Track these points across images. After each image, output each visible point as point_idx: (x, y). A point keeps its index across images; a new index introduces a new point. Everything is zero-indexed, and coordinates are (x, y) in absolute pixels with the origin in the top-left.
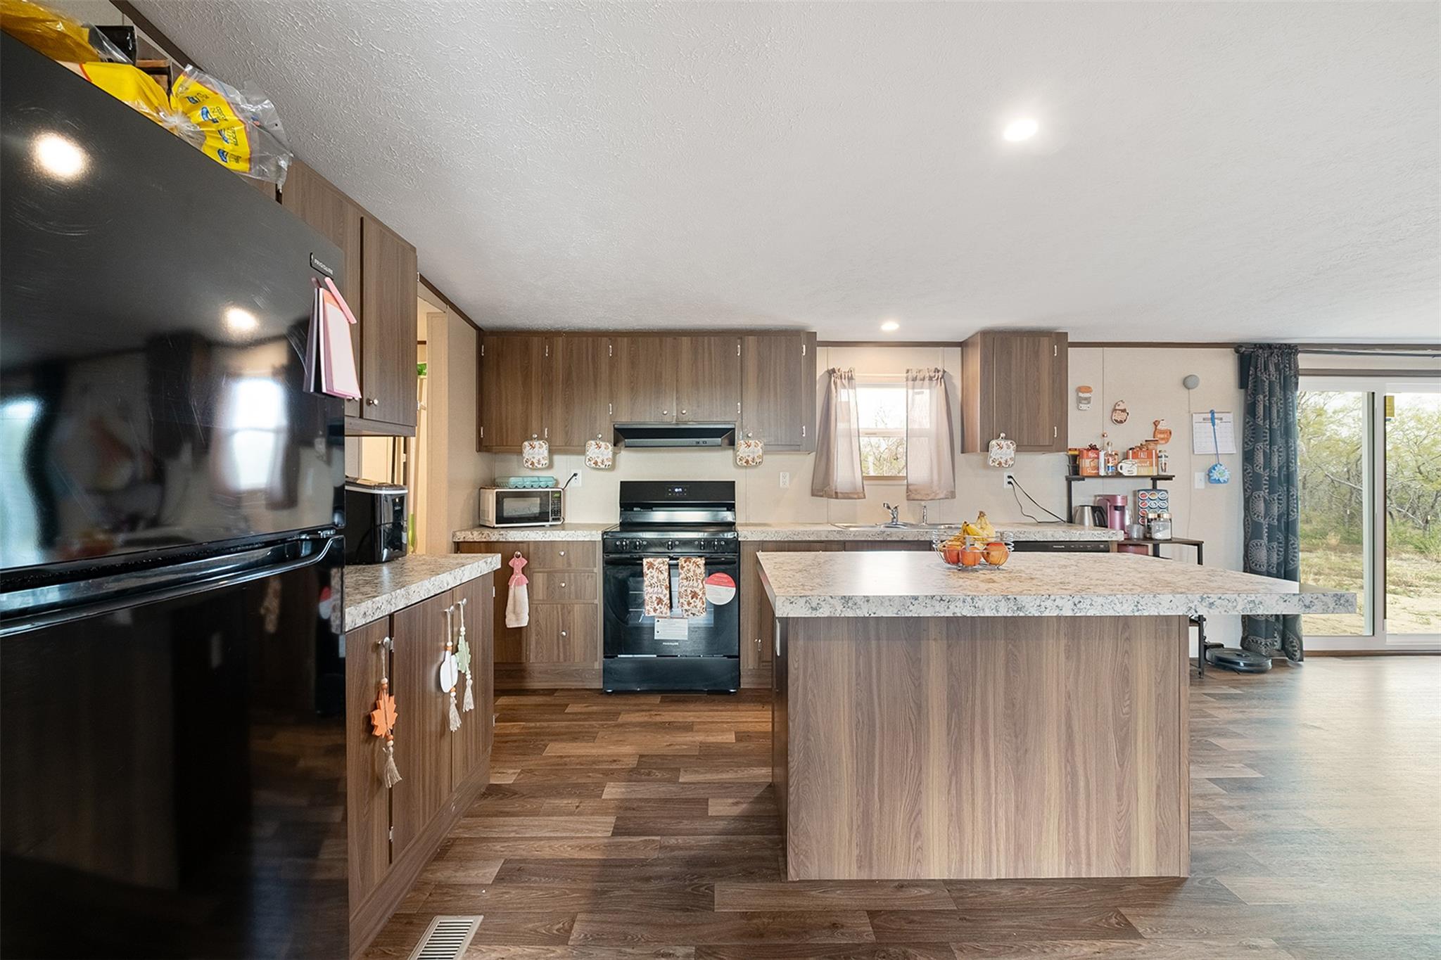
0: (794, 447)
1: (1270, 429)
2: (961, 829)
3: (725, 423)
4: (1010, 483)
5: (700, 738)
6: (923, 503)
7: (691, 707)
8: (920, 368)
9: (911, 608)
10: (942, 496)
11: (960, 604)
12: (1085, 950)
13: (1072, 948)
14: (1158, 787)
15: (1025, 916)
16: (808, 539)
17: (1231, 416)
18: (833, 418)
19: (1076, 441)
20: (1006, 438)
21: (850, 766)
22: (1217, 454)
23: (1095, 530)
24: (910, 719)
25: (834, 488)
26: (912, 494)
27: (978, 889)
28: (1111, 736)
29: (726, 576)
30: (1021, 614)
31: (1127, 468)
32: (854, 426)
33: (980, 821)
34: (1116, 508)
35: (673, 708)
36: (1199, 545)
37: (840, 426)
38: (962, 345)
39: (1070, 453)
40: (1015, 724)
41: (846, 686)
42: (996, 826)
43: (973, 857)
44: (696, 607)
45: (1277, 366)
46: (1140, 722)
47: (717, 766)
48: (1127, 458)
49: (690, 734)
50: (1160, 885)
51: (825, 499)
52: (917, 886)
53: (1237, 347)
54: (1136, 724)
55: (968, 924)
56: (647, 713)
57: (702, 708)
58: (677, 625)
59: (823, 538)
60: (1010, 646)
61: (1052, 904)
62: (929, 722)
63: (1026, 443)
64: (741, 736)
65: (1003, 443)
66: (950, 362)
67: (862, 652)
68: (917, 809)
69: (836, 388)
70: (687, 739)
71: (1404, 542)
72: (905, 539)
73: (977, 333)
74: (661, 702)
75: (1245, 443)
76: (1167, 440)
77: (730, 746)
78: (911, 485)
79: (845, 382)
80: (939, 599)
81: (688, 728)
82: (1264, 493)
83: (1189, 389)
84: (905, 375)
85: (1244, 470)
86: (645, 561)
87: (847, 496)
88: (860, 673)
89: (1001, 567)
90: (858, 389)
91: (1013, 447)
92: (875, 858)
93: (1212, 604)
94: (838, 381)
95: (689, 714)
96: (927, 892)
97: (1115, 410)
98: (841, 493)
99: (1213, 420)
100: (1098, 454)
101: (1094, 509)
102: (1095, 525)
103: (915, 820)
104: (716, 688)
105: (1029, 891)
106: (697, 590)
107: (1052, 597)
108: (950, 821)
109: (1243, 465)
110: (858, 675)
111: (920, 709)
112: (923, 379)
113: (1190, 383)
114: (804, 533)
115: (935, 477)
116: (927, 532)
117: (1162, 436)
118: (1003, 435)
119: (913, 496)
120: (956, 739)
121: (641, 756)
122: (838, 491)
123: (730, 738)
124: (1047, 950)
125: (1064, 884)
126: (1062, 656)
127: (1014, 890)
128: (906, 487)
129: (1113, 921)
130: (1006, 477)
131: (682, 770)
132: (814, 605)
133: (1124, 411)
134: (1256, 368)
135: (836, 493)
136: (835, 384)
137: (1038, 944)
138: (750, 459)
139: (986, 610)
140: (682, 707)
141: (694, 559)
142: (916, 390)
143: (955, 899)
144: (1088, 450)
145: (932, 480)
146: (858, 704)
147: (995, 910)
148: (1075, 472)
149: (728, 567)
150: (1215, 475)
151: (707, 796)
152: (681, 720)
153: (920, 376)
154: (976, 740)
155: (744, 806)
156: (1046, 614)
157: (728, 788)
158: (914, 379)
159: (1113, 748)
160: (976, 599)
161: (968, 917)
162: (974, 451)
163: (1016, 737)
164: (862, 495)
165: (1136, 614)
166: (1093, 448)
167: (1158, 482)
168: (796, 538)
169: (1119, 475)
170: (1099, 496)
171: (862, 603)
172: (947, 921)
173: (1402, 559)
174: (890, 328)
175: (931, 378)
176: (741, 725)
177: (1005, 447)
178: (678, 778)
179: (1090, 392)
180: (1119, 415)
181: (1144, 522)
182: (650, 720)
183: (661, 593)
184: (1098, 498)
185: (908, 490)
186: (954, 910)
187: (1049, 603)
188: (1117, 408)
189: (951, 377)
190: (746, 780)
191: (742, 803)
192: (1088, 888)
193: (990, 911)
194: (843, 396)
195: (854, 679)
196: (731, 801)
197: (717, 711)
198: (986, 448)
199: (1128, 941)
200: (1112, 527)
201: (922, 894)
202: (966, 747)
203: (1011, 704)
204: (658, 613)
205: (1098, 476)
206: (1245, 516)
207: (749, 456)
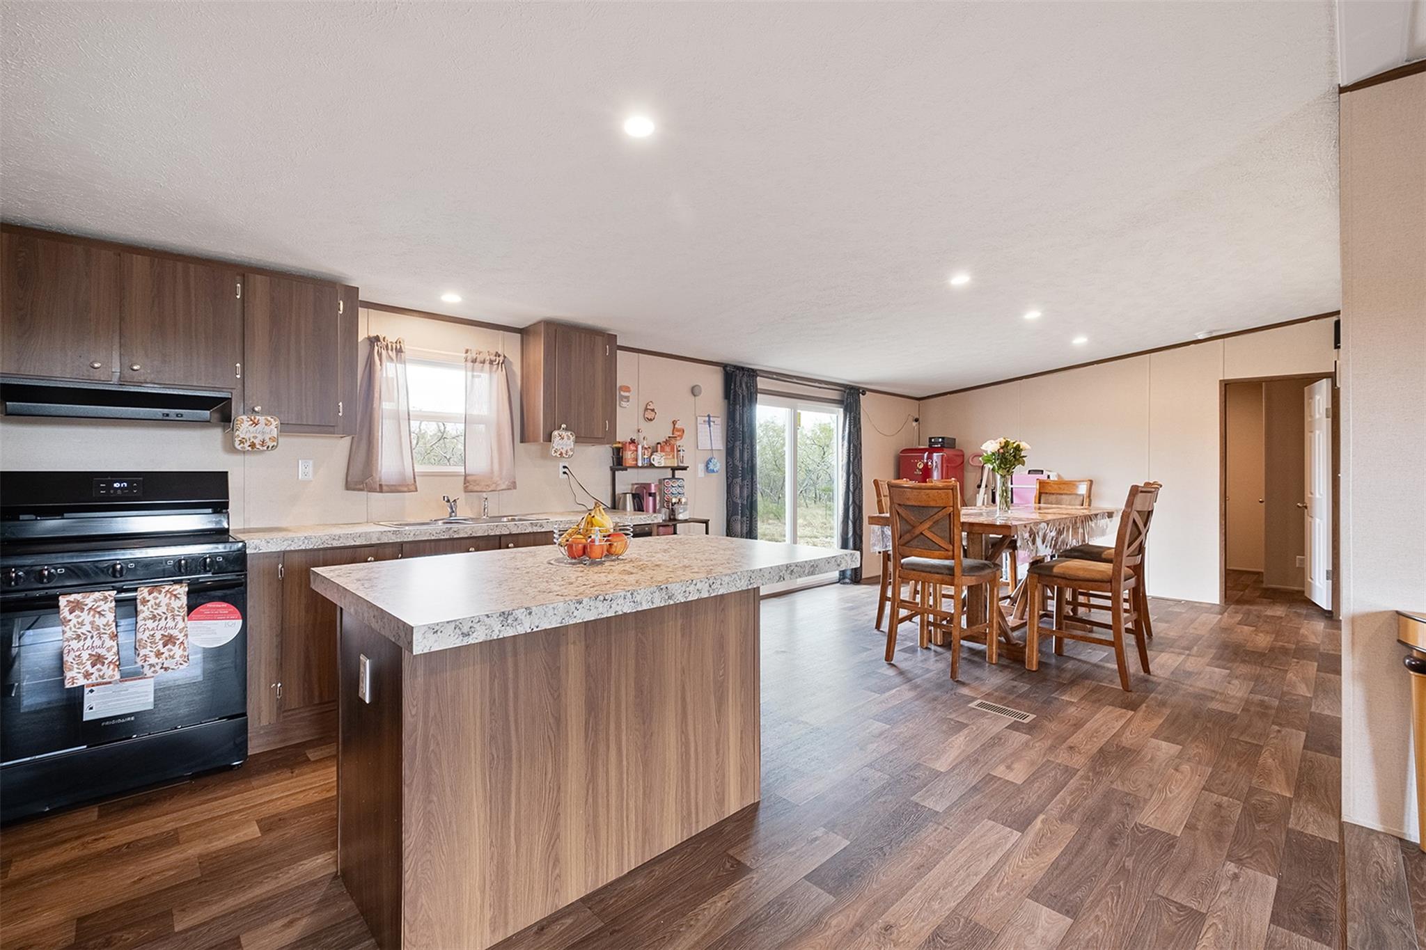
0: (324, 427)
1: (743, 432)
2: (597, 838)
3: (214, 389)
4: (565, 473)
5: (195, 850)
6: (484, 495)
7: (166, 806)
8: (481, 350)
9: (576, 613)
10: (504, 487)
11: (621, 601)
12: (719, 904)
13: (710, 908)
14: (742, 732)
15: (663, 898)
16: (353, 543)
17: (719, 419)
18: (377, 395)
19: (622, 435)
20: (566, 429)
21: (482, 815)
22: (712, 450)
23: (634, 515)
24: (549, 737)
25: (378, 479)
26: (469, 483)
27: (616, 892)
28: (712, 698)
29: (225, 605)
30: (672, 602)
31: (658, 459)
32: (403, 408)
33: (614, 820)
34: (650, 494)
35: (132, 817)
36: (706, 522)
37: (386, 406)
38: (523, 332)
39: (615, 445)
40: (643, 711)
41: (478, 721)
42: (627, 820)
43: (607, 861)
44: (172, 657)
45: (747, 383)
46: (731, 681)
47: (239, 882)
48: (657, 451)
49: (174, 850)
50: (745, 817)
51: (365, 493)
52: (557, 920)
53: (724, 366)
54: (728, 683)
55: (620, 934)
56: (76, 843)
57: (187, 803)
58: (131, 690)
59: (374, 541)
60: (640, 635)
61: (680, 874)
62: (567, 735)
63: (583, 435)
64: (269, 825)
65: (564, 433)
66: (510, 347)
67: (497, 675)
68: (555, 833)
69: (380, 360)
70: (173, 858)
71: (768, 513)
72: (474, 535)
73: (539, 322)
74: (100, 816)
75: (727, 441)
76: (681, 437)
77: (255, 844)
78: (469, 475)
79: (393, 354)
80: (602, 599)
81: (170, 840)
82: (739, 480)
83: (695, 396)
84: (464, 355)
85: (727, 463)
86: (63, 601)
87: (394, 489)
88: (495, 700)
89: (620, 557)
90: (407, 365)
91: (572, 438)
92: (511, 910)
93: (792, 571)
94: (384, 352)
95: (164, 819)
96: (569, 921)
97: (646, 409)
98: (387, 486)
99: (709, 422)
100: (637, 448)
101: (634, 496)
102: (635, 510)
103: (553, 846)
104: (207, 768)
105: (658, 871)
106: (175, 632)
107: (694, 582)
108: (587, 833)
109: (727, 459)
110: (493, 702)
111: (559, 721)
112: (483, 362)
113: (696, 391)
114: (347, 536)
115: (496, 467)
116: (497, 526)
117: (678, 433)
118: (564, 426)
119: (471, 487)
120: (593, 744)
121: (81, 920)
122: (383, 483)
123: (253, 831)
124: (692, 923)
125: (682, 849)
126: (679, 635)
127: (646, 877)
128: (463, 478)
129: (728, 865)
130: (561, 467)
131: (174, 912)
132: (465, 630)
133: (653, 410)
134: (735, 384)
135: (381, 485)
136: (380, 355)
137: (684, 920)
138: (257, 441)
139: (644, 603)
140: (147, 812)
141: (167, 588)
142: (475, 374)
143: (598, 915)
144: (630, 443)
145: (492, 470)
146: (493, 738)
147: (637, 906)
148: (618, 463)
149: (228, 592)
150: (711, 466)
151: (235, 933)
152: (151, 834)
153: (480, 358)
154: (611, 738)
155: (304, 922)
156: (690, 599)
157: (267, 907)
158: (474, 361)
159: (713, 706)
160: (635, 593)
161: (617, 928)
162: (535, 440)
163: (644, 723)
164: (412, 488)
165: (750, 587)
166: (633, 441)
167: (676, 472)
168: (336, 544)
169: (651, 466)
170: (636, 484)
171: (523, 617)
172: (599, 943)
173: (769, 524)
174: (451, 300)
175: (491, 362)
176: (264, 808)
177: (566, 437)
178: (172, 927)
179: (629, 391)
180: (649, 414)
181: (668, 506)
182: (86, 852)
183: (102, 646)
184: (636, 486)
185: (466, 481)
186: (603, 927)
187: (692, 588)
188: (649, 407)
189: (511, 363)
190: (296, 884)
191: (299, 919)
192: (701, 844)
193: (633, 909)
194: (387, 371)
195: (487, 709)
196: (279, 923)
197: (216, 799)
198: (549, 438)
199: (743, 879)
200: (647, 511)
201: (567, 925)
202: (602, 748)
203: (639, 691)
204: (93, 679)
205: (636, 467)
206: (728, 498)
207: (255, 437)
